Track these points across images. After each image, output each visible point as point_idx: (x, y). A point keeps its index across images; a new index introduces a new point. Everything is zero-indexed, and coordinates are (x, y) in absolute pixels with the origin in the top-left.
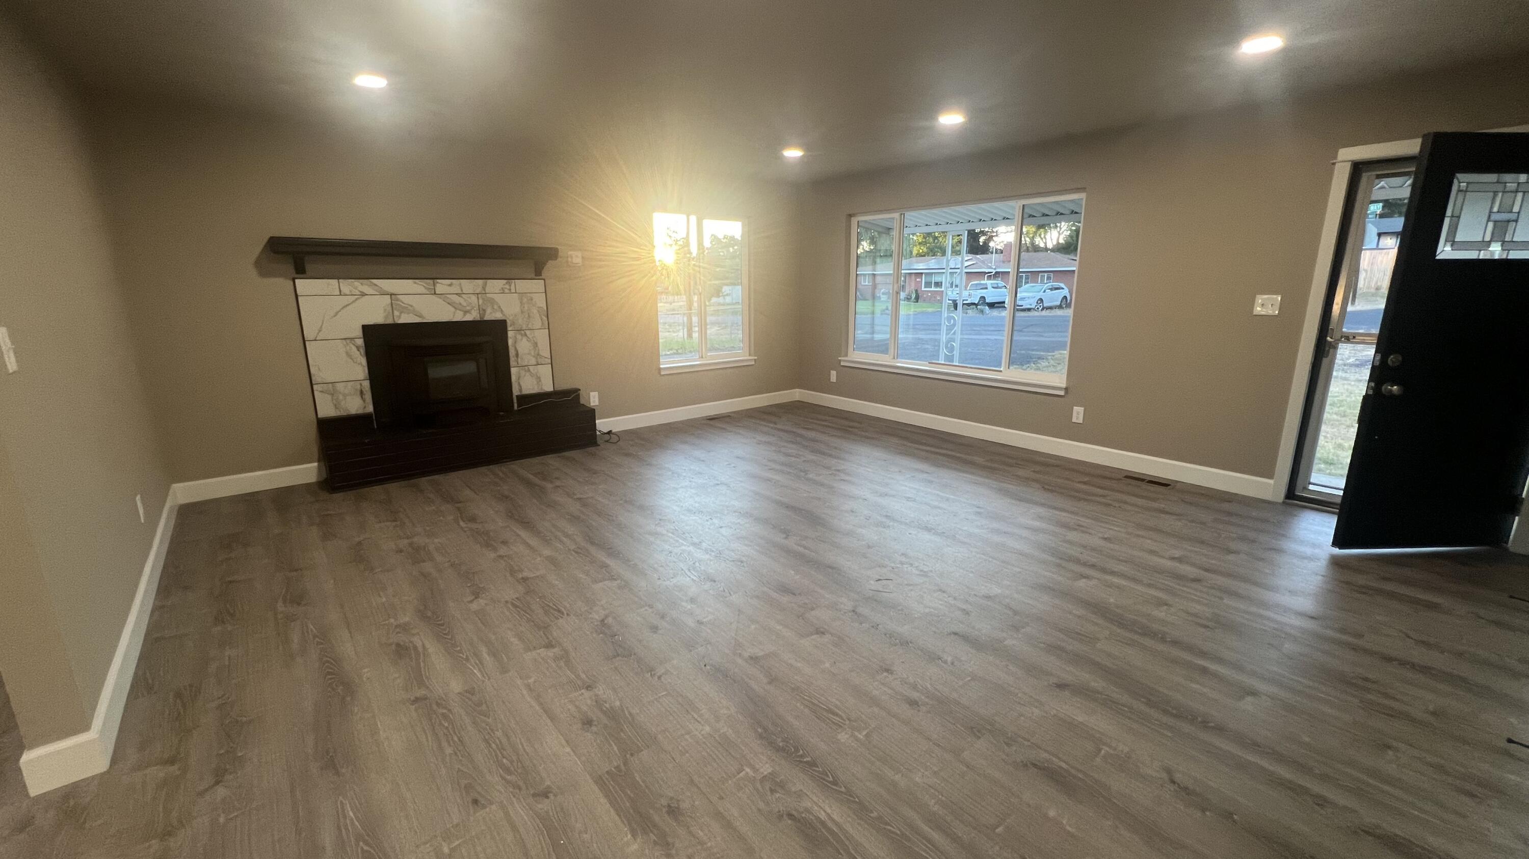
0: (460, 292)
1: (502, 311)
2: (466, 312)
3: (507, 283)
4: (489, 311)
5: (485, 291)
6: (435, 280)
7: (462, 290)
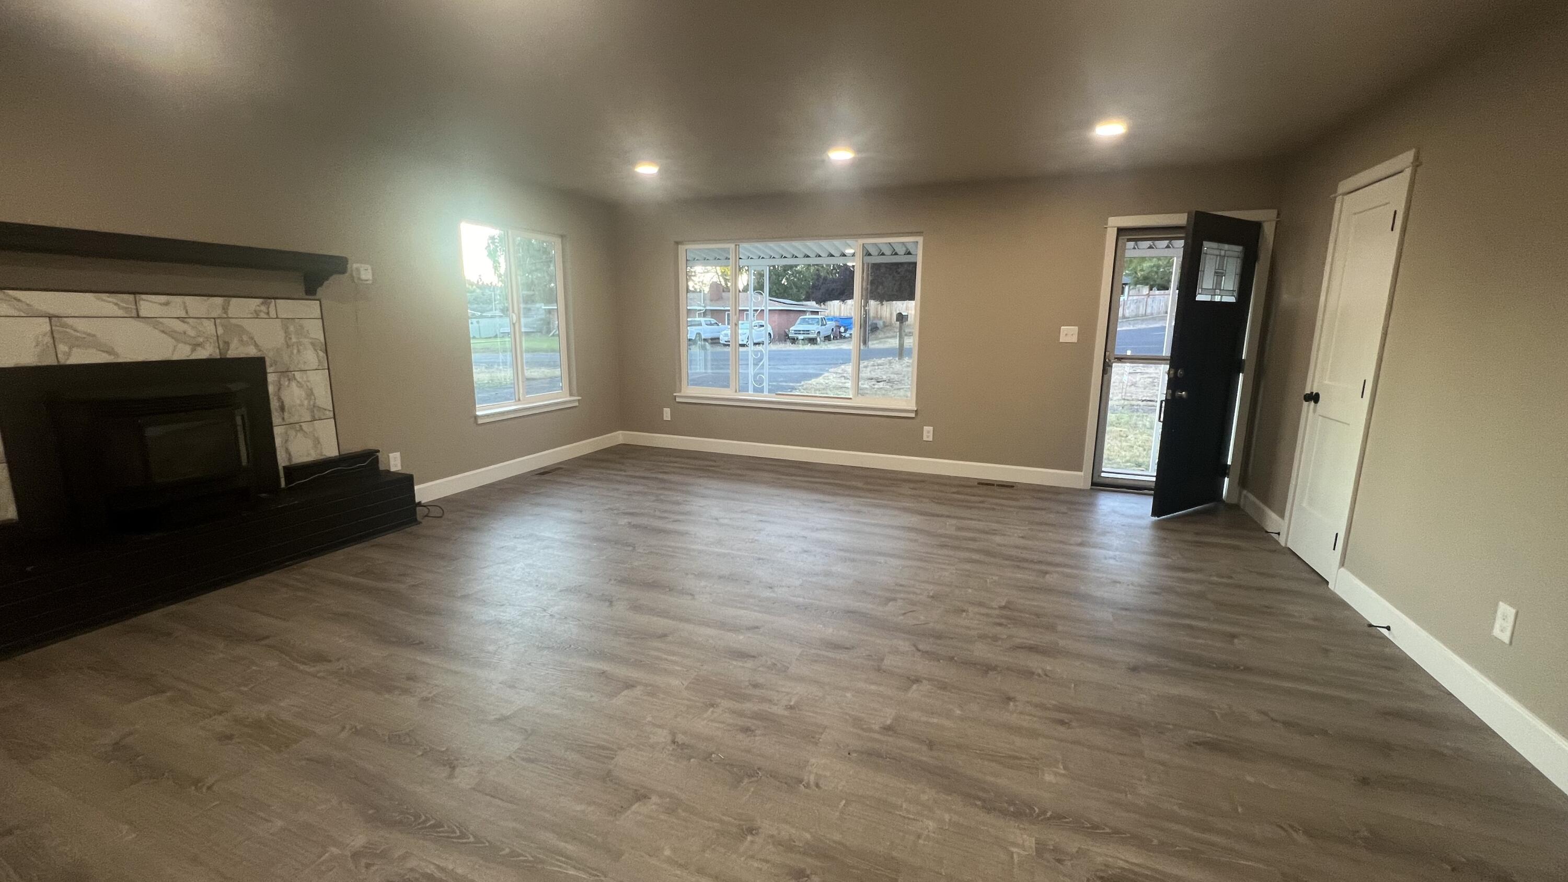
0: (184, 315)
1: (256, 345)
2: (196, 346)
3: (262, 303)
4: (234, 344)
5: (226, 313)
6: (138, 296)
7: (187, 312)
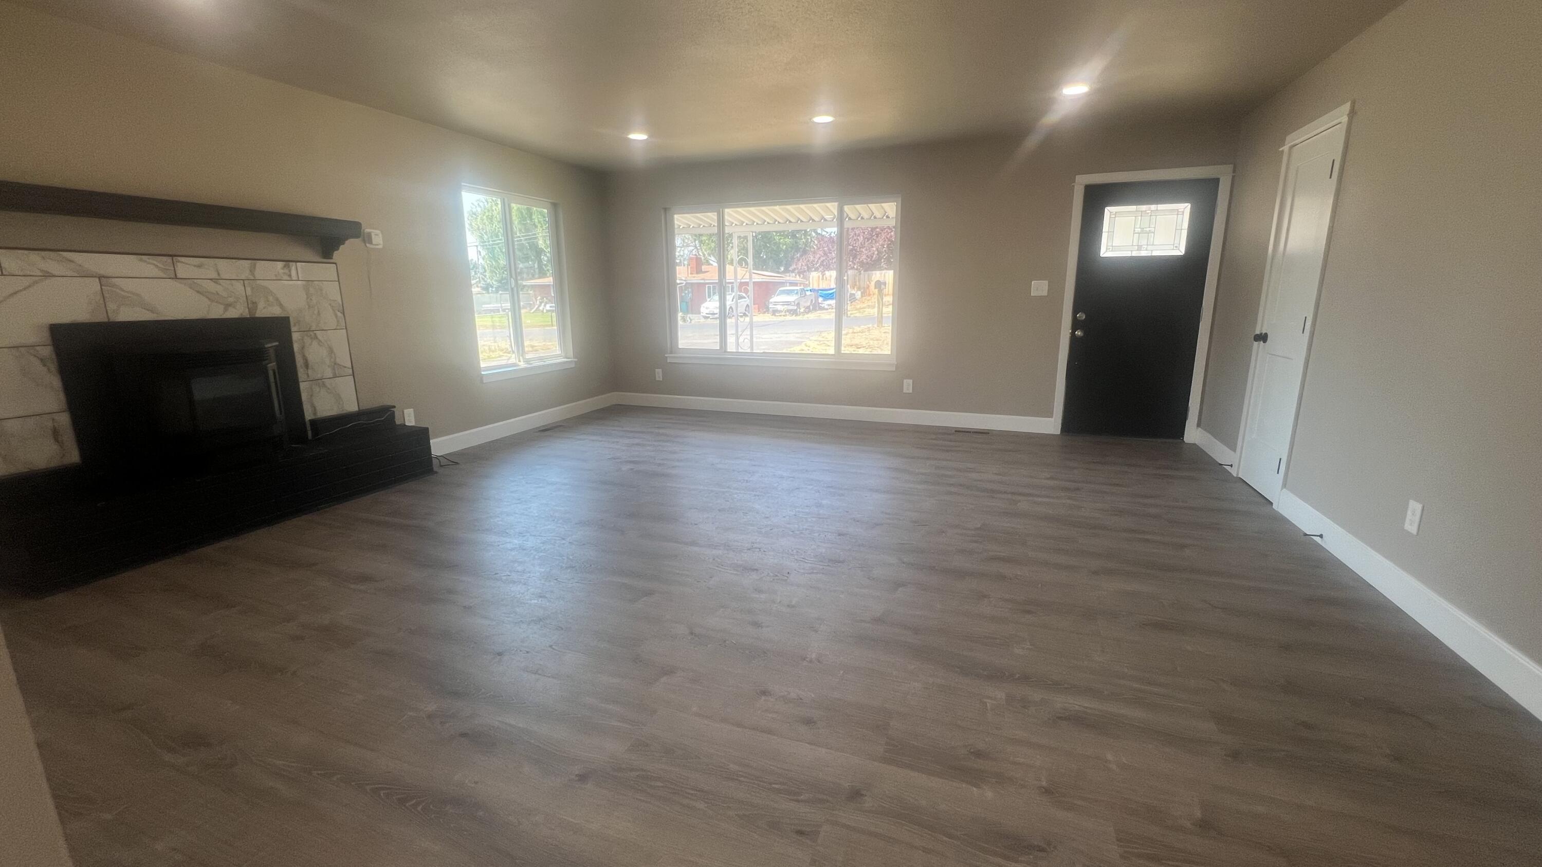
0: (214, 276)
1: (281, 305)
2: (227, 306)
3: (285, 266)
4: (261, 305)
5: (253, 275)
6: (174, 258)
7: (219, 274)
